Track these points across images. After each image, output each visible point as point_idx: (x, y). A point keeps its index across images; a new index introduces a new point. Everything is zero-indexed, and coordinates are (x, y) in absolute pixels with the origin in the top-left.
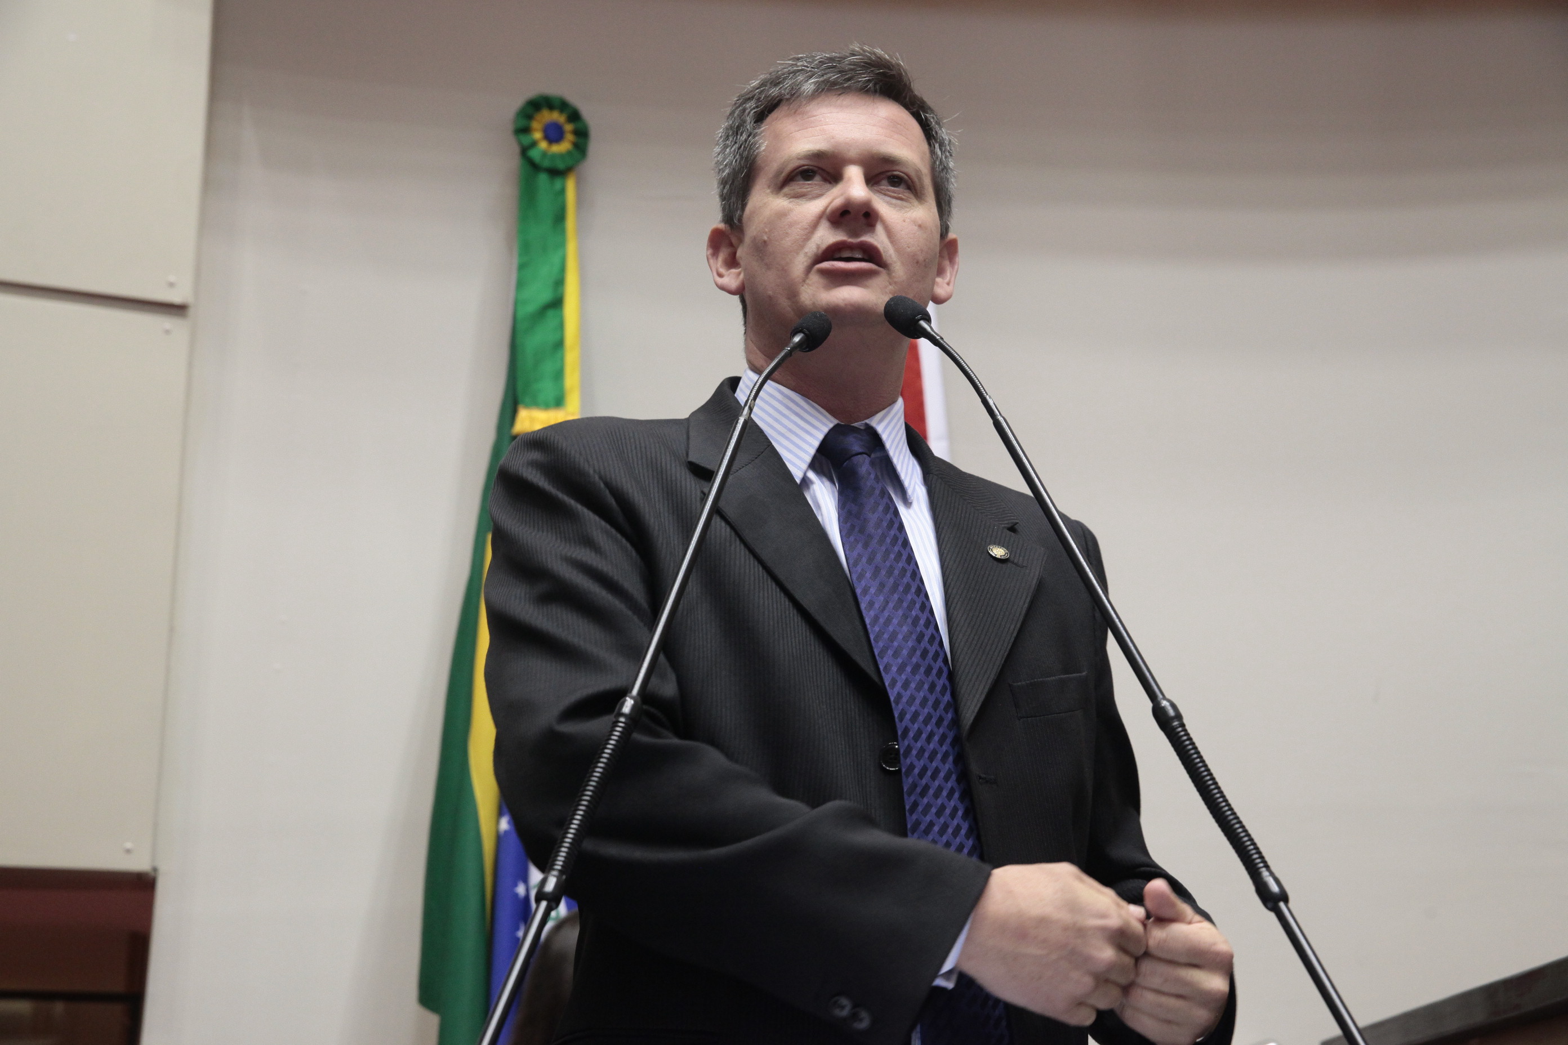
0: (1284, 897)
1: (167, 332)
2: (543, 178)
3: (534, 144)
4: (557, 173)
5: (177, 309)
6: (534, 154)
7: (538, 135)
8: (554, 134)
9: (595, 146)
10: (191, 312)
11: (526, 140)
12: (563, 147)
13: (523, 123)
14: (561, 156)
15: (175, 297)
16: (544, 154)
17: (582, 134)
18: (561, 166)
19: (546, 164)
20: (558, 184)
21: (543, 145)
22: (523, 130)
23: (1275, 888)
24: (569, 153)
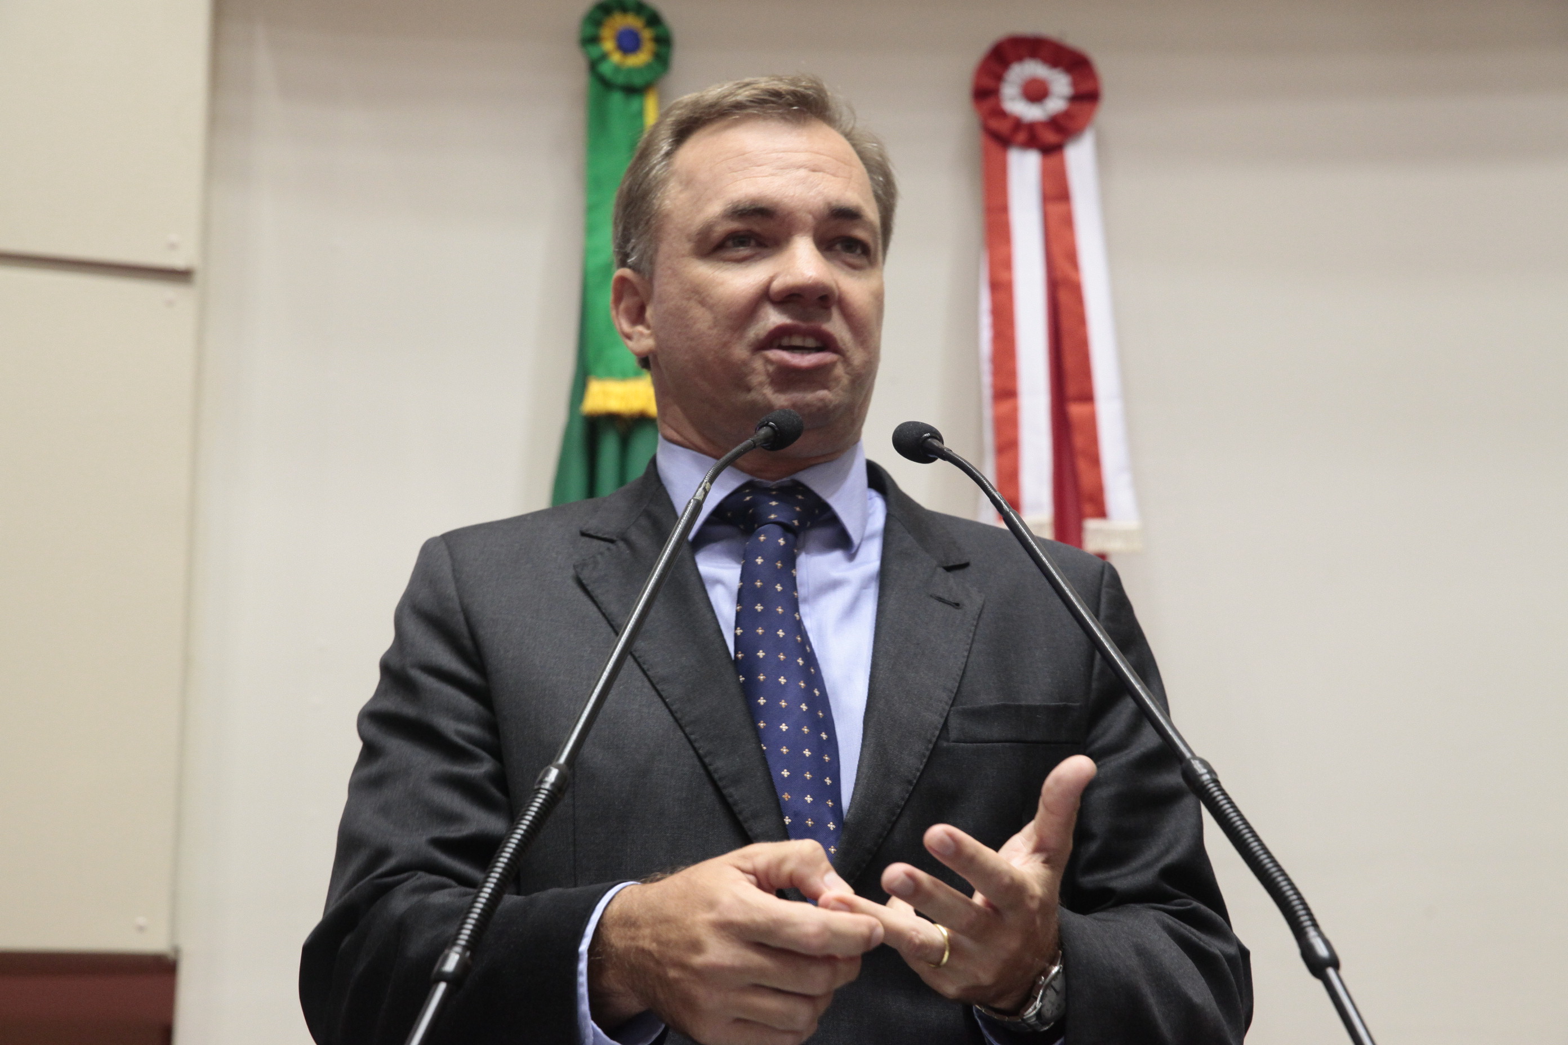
0: (1334, 962)
1: (170, 303)
2: (617, 99)
3: (604, 57)
4: (634, 90)
5: (180, 276)
6: (605, 69)
7: (608, 45)
8: (628, 43)
9: (680, 57)
10: (198, 278)
11: (594, 51)
12: (640, 59)
13: (590, 31)
14: (638, 70)
15: (177, 261)
16: (618, 69)
17: (664, 42)
18: (638, 81)
19: (620, 79)
20: (635, 104)
21: (616, 57)
22: (591, 40)
23: (1322, 951)
24: (648, 66)
